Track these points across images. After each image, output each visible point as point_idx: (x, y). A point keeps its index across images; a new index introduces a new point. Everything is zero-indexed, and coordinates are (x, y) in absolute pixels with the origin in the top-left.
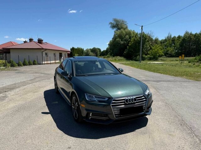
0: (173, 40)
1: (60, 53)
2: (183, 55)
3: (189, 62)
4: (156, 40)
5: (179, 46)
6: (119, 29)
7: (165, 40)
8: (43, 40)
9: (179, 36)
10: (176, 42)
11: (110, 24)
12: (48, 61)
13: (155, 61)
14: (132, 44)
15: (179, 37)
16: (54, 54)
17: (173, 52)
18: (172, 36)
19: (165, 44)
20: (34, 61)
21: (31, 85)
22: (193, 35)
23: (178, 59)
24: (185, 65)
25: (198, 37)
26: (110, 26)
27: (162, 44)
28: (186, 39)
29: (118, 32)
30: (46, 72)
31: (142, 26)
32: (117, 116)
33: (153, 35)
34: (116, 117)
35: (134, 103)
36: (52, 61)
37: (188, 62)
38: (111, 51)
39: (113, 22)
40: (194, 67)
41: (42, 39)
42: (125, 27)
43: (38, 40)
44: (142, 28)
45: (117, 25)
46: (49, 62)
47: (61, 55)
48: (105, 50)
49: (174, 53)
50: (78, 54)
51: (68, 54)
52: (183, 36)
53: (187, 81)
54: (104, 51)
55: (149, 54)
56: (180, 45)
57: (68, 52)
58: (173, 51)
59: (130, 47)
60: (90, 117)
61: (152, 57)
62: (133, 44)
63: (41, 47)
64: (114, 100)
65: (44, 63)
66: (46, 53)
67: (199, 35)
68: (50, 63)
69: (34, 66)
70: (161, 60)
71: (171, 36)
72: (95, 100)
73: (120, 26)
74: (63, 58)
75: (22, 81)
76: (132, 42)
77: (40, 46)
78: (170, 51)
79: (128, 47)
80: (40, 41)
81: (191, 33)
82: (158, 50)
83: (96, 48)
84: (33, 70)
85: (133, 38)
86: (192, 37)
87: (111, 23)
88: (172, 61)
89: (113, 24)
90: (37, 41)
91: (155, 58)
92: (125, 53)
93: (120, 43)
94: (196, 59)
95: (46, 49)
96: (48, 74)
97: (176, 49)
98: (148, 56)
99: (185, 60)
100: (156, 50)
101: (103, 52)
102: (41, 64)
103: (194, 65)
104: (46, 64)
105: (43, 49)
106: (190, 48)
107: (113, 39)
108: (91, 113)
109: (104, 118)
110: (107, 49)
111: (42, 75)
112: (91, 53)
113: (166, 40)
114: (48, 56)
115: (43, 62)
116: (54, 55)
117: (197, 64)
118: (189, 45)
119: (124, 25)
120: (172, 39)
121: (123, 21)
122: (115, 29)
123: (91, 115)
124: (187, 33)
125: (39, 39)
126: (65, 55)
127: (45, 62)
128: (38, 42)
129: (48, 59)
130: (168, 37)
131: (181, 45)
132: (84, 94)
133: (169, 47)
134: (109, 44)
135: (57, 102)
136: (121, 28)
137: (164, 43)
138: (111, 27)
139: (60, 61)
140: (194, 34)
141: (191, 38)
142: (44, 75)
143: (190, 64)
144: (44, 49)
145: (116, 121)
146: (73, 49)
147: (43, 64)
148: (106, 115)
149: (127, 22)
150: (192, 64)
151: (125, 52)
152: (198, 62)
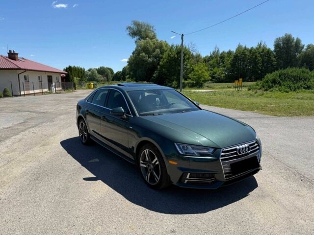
0: (222, 57)
1: (48, 76)
2: (241, 80)
3: (249, 90)
4: (198, 56)
5: (229, 66)
6: (142, 38)
7: (211, 56)
8: (17, 54)
9: (230, 51)
10: (226, 60)
11: (127, 29)
12: (28, 89)
13: (199, 88)
14: (165, 63)
15: (230, 53)
16: (39, 77)
17: (222, 75)
18: (221, 52)
19: (211, 62)
20: (5, 91)
21: (27, 132)
22: (248, 49)
23: (230, 84)
24: (244, 93)
25: (254, 53)
26: (128, 32)
27: (207, 63)
28: (239, 55)
29: (142, 43)
30: (38, 110)
31: (183, 35)
32: (227, 175)
33: (195, 48)
34: (226, 177)
35: (248, 154)
36: (36, 89)
37: (247, 90)
38: (131, 73)
39: (132, 26)
40: (257, 96)
41: (15, 52)
42: (151, 34)
43: (8, 53)
44: (182, 38)
45: (139, 32)
46: (32, 92)
47: (50, 80)
48: (120, 72)
49: (224, 77)
50: (79, 77)
51: (62, 77)
52: (235, 51)
53: (264, 118)
54: (118, 73)
55: (190, 79)
56: (231, 64)
57: (62, 75)
58: (222, 73)
59: (162, 67)
60: (186, 180)
61: (195, 82)
62: (167, 62)
63: (17, 66)
64: (223, 152)
65: (22, 93)
66: (25, 77)
67: (256, 51)
68: (34, 94)
69: (6, 99)
70: (208, 87)
71: (218, 51)
72: (193, 153)
73: (143, 33)
74: (54, 84)
75: (6, 127)
76: (164, 59)
77: (13, 64)
78: (218, 73)
79: (159, 67)
80: (12, 56)
81: (245, 47)
82: (203, 72)
83: (106, 67)
84: (9, 106)
85: (167, 53)
86: (247, 53)
87: (129, 28)
88: (223, 88)
89: (133, 29)
90: (7, 55)
91: (198, 84)
92: (154, 77)
93: (147, 61)
94: (257, 85)
95: (26, 70)
96: (43, 112)
97: (226, 71)
98: (189, 81)
99: (244, 86)
100: (200, 72)
101: (116, 74)
102: (17, 96)
103: (256, 94)
104: (27, 94)
105: (20, 69)
106: (244, 69)
107: (133, 53)
108: (189, 174)
109: (209, 180)
110: (124, 69)
111: (34, 115)
112: (98, 76)
113: (211, 58)
114: (28, 82)
115: (20, 91)
116: (39, 79)
117: (260, 92)
118: (243, 64)
119: (150, 32)
120: (221, 55)
121: (148, 26)
122: (136, 38)
123: (188, 177)
124: (239, 47)
125: (10, 51)
126: (57, 79)
127: (26, 92)
128: (9, 58)
129: (28, 86)
130: (214, 53)
131: (233, 64)
132: (174, 145)
133: (216, 68)
134: (128, 62)
135: (97, 160)
136: (146, 37)
137: (208, 61)
138: (129, 34)
139: (49, 89)
140: (250, 48)
141: (245, 55)
142: (37, 114)
143: (250, 92)
144: (23, 69)
145: (226, 183)
146: (69, 69)
147: (20, 95)
148: (212, 175)
149: (154, 28)
150: (253, 93)
151: (154, 75)
152: (260, 89)
